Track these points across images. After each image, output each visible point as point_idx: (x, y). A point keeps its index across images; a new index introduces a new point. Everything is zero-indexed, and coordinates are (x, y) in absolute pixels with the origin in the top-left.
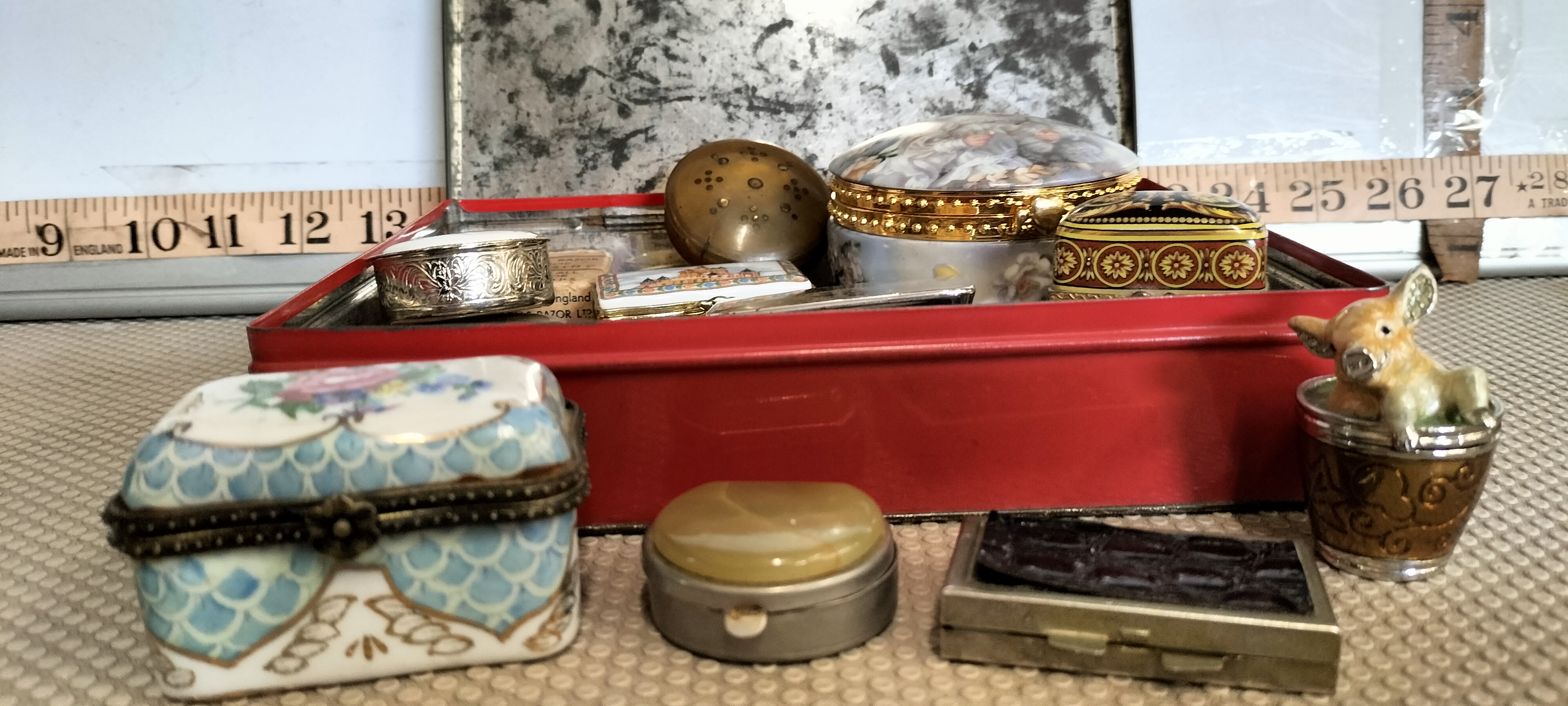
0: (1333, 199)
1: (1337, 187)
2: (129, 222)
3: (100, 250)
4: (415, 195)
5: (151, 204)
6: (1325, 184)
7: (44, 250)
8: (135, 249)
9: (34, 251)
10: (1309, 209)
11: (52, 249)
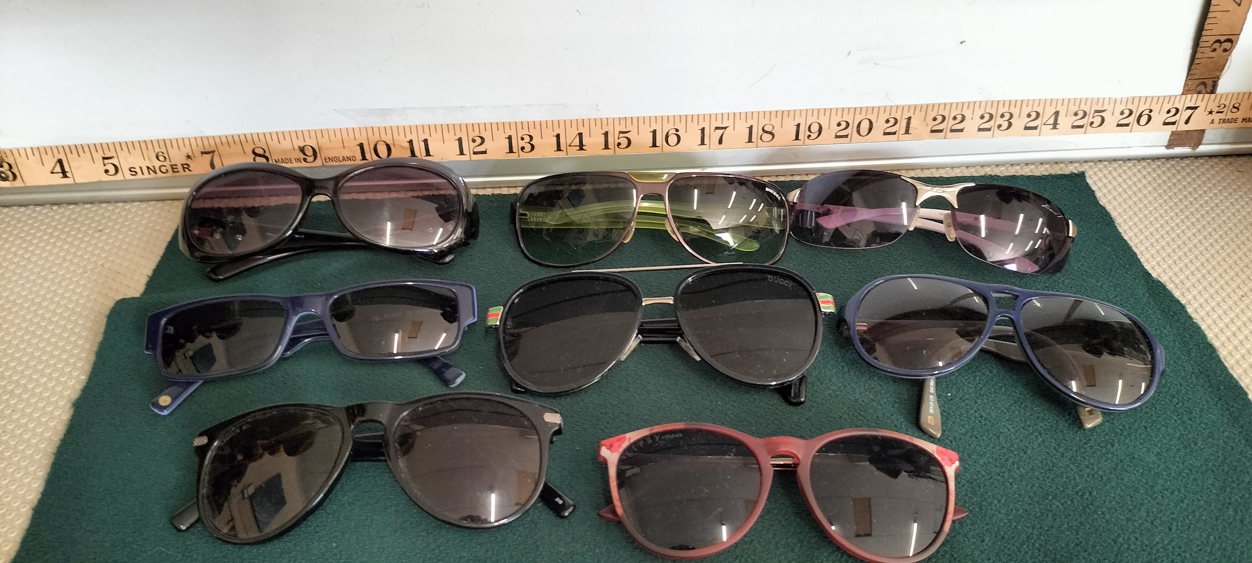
0: (1098, 120)
1: (1101, 114)
2: (358, 143)
3: (341, 159)
4: (537, 125)
5: (370, 132)
6: (1096, 111)
7: (305, 160)
8: (364, 158)
9: (298, 160)
10: (1081, 127)
11: (311, 159)
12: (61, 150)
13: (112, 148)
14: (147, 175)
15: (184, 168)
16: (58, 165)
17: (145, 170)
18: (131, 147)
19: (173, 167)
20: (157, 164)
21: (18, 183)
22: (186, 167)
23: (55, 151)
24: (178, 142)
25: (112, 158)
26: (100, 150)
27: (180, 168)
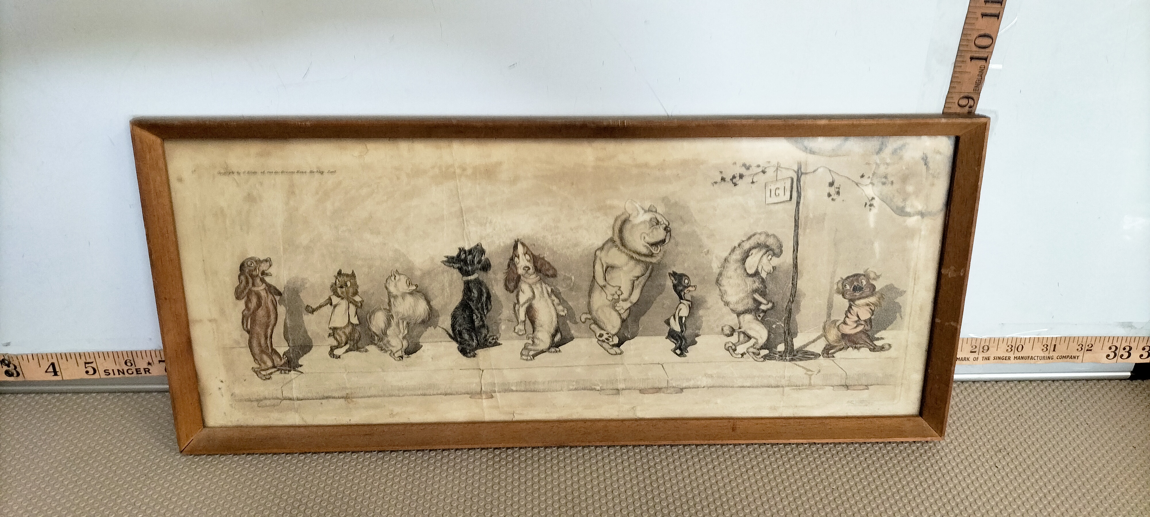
12: (54, 356)
13: (92, 356)
14: (117, 375)
15: (145, 372)
16: (51, 367)
17: (116, 372)
18: (106, 355)
19: (138, 371)
20: (126, 368)
21: (20, 378)
22: (147, 370)
23: (50, 357)
24: (142, 354)
25: (92, 362)
26: (83, 357)
27: (142, 371)
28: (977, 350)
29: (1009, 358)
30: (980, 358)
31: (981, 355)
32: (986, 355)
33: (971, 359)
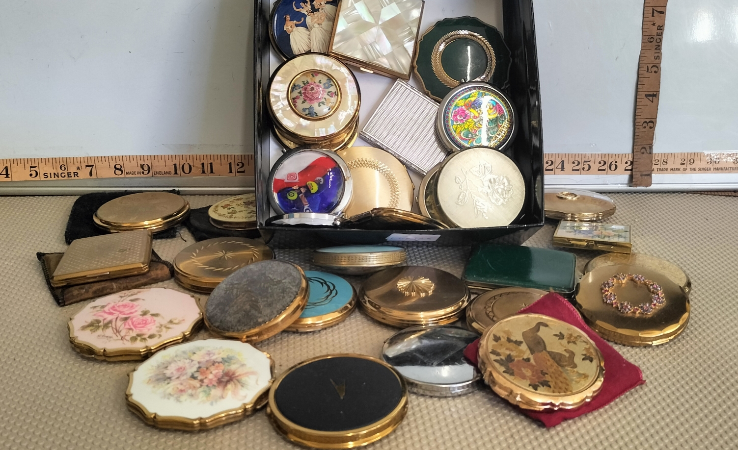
0: (587, 167)
1: (588, 163)
2: (174, 164)
3: (163, 173)
5: (181, 158)
6: (585, 162)
7: (143, 173)
8: (176, 173)
9: (139, 173)
10: (578, 170)
11: (146, 172)
12: (8, 161)
14: (53, 178)
15: (74, 175)
16: (5, 170)
17: (53, 175)
18: (47, 161)
19: (69, 174)
20: (60, 172)
22: (76, 174)
23: (5, 162)
24: (74, 160)
25: (35, 167)
26: (30, 162)
27: (72, 175)
28: (685, 162)
29: (710, 169)
30: (688, 169)
31: (689, 166)
32: (693, 166)
33: (681, 169)
